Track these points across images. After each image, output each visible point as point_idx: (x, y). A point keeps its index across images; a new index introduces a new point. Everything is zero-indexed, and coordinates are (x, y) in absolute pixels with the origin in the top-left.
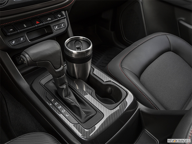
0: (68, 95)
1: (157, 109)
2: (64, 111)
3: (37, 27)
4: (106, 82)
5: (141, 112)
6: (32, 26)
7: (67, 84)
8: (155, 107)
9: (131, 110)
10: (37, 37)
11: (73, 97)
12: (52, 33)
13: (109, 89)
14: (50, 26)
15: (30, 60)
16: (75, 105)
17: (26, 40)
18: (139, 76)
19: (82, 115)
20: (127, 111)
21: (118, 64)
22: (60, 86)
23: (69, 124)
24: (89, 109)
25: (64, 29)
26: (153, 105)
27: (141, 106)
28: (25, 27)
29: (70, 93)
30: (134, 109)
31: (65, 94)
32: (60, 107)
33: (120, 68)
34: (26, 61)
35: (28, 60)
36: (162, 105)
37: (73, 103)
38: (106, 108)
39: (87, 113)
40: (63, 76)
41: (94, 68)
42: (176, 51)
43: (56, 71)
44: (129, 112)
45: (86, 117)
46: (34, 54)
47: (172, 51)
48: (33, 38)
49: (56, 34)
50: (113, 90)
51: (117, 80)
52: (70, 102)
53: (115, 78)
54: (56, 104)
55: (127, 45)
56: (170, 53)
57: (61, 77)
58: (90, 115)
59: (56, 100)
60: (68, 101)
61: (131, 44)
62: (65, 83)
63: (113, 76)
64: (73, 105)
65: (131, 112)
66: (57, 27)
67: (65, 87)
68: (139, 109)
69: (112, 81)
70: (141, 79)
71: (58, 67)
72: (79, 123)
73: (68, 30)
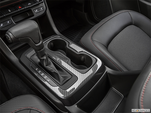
0: (48, 64)
1: (121, 71)
2: (46, 77)
3: (20, 11)
4: (79, 52)
5: (108, 74)
6: (16, 10)
7: (46, 55)
8: (120, 70)
9: (100, 74)
10: (21, 19)
11: (52, 65)
12: (33, 16)
13: (83, 57)
14: (31, 10)
15: (13, 37)
16: (54, 72)
17: (12, 22)
18: (107, 46)
19: (61, 80)
20: (96, 74)
21: (90, 38)
22: (41, 57)
23: (50, 87)
24: (66, 74)
25: (43, 12)
26: (118, 68)
27: (108, 70)
28: (10, 11)
29: (50, 62)
30: (103, 72)
31: (46, 64)
32: (43, 74)
33: (90, 41)
34: (10, 38)
35: (12, 37)
36: (126, 68)
37: (53, 70)
38: (79, 72)
39: (65, 78)
40: (43, 49)
41: (69, 42)
42: (137, 24)
43: (36, 45)
44: (98, 75)
45: (64, 80)
46: (16, 32)
47: (134, 25)
48: (19, 21)
49: (36, 16)
50: (85, 58)
51: (89, 50)
52: (50, 70)
53: (87, 49)
54: (40, 72)
55: (97, 22)
56: (132, 27)
57: (41, 50)
58: (67, 78)
59: (40, 69)
60: (49, 69)
61: (99, 21)
62: (45, 55)
63: (85, 47)
64: (53, 72)
65: (100, 75)
66: (37, 10)
67: (45, 58)
68: (107, 72)
69: (84, 51)
70: (108, 48)
71: (38, 42)
72: (58, 86)
73: (46, 12)
